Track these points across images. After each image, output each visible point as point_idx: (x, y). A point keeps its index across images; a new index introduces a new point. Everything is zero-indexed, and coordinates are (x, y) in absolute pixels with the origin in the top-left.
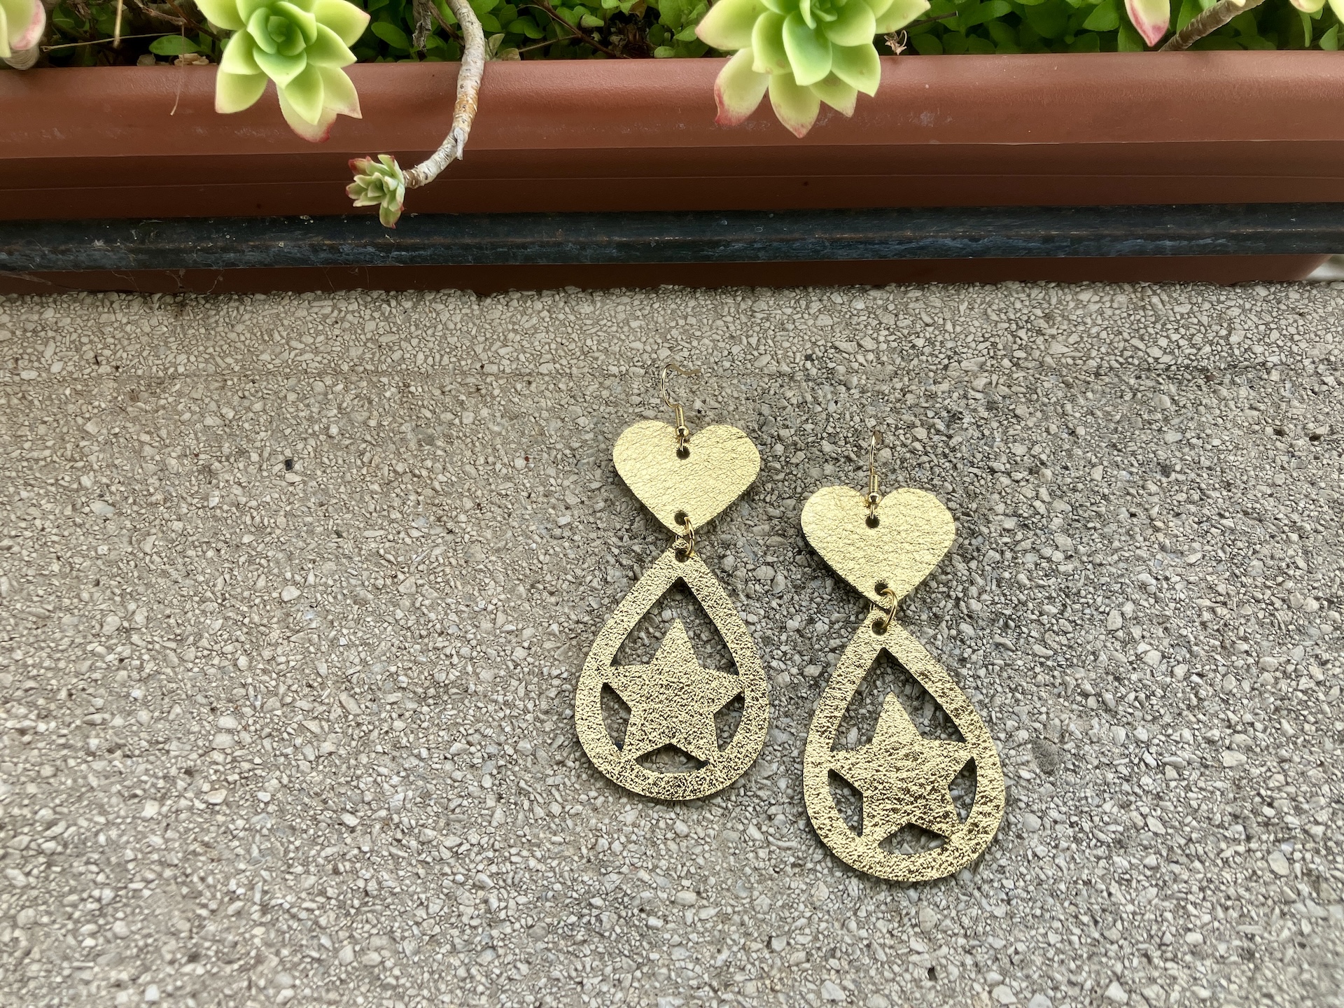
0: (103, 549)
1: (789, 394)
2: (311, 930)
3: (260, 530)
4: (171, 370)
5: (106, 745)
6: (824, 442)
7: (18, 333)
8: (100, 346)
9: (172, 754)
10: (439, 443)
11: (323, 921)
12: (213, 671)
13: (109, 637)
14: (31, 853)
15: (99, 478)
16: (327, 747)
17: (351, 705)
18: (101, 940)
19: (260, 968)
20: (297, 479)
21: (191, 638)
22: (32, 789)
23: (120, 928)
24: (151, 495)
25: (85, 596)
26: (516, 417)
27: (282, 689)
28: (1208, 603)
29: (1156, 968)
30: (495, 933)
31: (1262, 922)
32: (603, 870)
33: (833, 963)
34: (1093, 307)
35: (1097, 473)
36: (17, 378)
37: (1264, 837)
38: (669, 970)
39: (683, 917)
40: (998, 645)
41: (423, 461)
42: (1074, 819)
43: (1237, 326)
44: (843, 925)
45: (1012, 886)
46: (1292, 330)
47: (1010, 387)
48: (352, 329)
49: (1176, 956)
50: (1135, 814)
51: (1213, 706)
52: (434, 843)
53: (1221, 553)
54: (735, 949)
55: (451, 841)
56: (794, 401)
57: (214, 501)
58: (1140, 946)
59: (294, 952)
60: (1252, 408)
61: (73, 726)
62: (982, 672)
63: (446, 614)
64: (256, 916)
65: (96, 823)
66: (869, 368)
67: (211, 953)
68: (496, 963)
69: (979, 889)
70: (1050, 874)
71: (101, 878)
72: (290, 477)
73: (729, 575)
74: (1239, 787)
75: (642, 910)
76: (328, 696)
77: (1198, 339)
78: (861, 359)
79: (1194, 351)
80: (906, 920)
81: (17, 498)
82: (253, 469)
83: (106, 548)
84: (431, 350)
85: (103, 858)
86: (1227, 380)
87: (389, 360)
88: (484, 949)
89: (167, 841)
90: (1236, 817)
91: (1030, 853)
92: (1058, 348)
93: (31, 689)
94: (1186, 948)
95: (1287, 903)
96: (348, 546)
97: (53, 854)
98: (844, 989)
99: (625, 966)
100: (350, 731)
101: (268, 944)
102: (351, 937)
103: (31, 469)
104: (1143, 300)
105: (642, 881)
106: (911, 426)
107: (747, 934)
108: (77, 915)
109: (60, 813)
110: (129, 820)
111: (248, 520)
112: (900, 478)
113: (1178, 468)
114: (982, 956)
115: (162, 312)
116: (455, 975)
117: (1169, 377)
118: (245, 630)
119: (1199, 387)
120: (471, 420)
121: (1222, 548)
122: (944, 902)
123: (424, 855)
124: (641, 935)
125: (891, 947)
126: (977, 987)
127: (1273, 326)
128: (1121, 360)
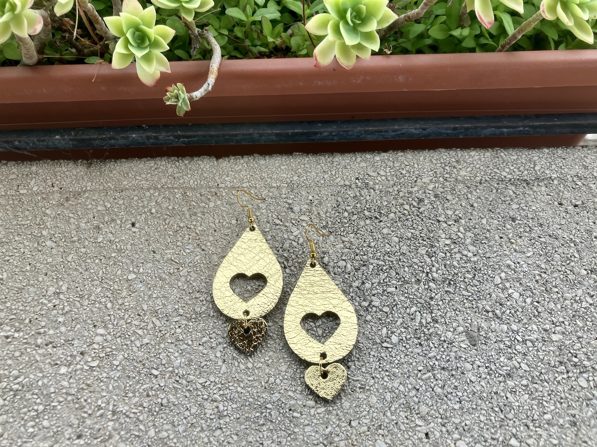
0: (50, 260)
1: (349, 193)
2: (135, 423)
3: (119, 251)
4: (84, 189)
5: (45, 342)
6: (365, 211)
7: (20, 176)
8: (54, 180)
9: (75, 345)
10: (199, 215)
11: (141, 418)
12: (96, 309)
13: (50, 296)
14: (7, 390)
15: (50, 231)
16: (146, 341)
17: (158, 323)
18: (36, 429)
19: (110, 441)
20: (136, 230)
21: (87, 296)
22: (9, 362)
23: (46, 423)
24: (72, 238)
25: (40, 279)
26: (232, 204)
27: (126, 316)
28: (538, 272)
29: (532, 431)
30: (222, 422)
31: (578, 408)
32: (272, 392)
33: (380, 431)
34: (477, 158)
35: (484, 221)
36: (18, 193)
37: (575, 371)
38: (304, 436)
39: (310, 412)
40: (446, 292)
41: (192, 222)
42: (487, 365)
43: (538, 163)
44: (384, 414)
45: (461, 395)
46: (561, 165)
47: (443, 188)
48: (163, 171)
49: (540, 425)
50: (515, 362)
51: (545, 315)
52: (194, 382)
53: (541, 252)
54: (334, 426)
55: (202, 380)
56: (352, 195)
57: (100, 240)
58: (523, 421)
59: (127, 433)
60: (547, 195)
61: (31, 334)
62: (441, 303)
63: (201, 283)
64: (109, 417)
65: (38, 376)
66: (383, 182)
67: (88, 434)
68: (222, 435)
69: (446, 396)
70: (478, 389)
71: (38, 401)
72: (134, 229)
73: (326, 265)
74: (561, 350)
75: (290, 410)
76: (147, 319)
77: (522, 168)
78: (379, 179)
79: (521, 173)
80: (413, 411)
81: (14, 240)
82: (117, 227)
83: (51, 259)
84: (196, 179)
85: (40, 392)
86: (536, 184)
87: (178, 183)
88: (217, 429)
89: (70, 384)
90: (561, 363)
91: (468, 380)
92: (463, 173)
93: (13, 319)
94: (544, 422)
95: (589, 400)
96: (158, 257)
97: (17, 390)
98: (386, 443)
99: (283, 435)
100: (157, 333)
101: (115, 430)
102: (154, 425)
103: (21, 228)
104: (497, 154)
105: (290, 396)
106: (402, 204)
107: (340, 420)
108: (26, 417)
109: (22, 373)
110: (53, 375)
111: (115, 247)
112: (399, 225)
113: (519, 218)
114: (450, 427)
115: (82, 167)
116: (203, 442)
117: (511, 184)
118: (111, 292)
119: (524, 187)
120: (213, 205)
121: (541, 250)
122: (430, 403)
123: (189, 387)
124: (290, 421)
125: (407, 424)
126: (448, 441)
127: (552, 163)
128: (490, 177)
